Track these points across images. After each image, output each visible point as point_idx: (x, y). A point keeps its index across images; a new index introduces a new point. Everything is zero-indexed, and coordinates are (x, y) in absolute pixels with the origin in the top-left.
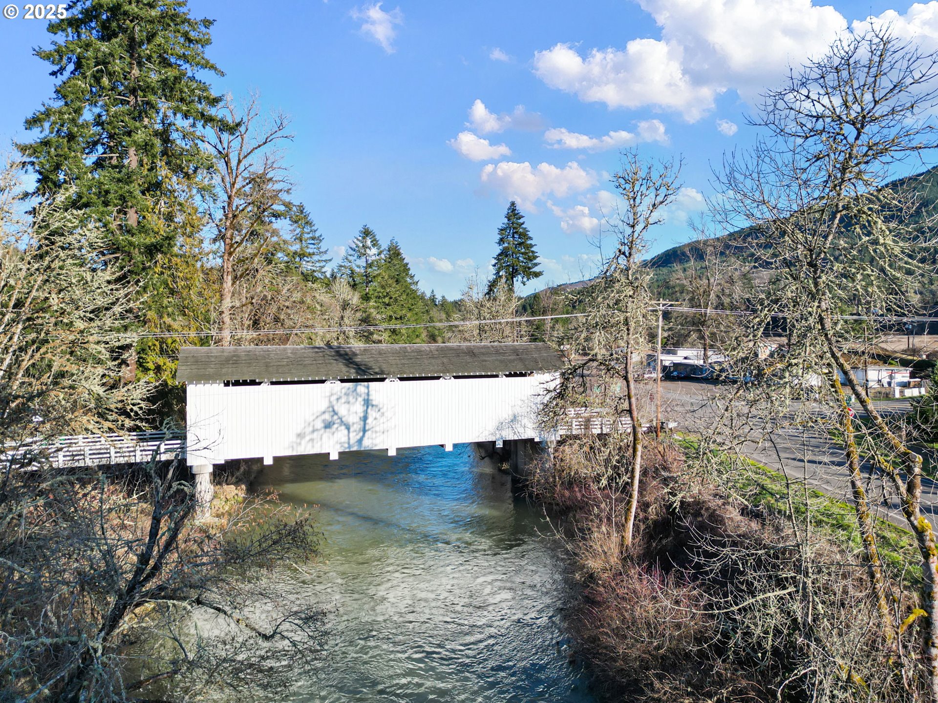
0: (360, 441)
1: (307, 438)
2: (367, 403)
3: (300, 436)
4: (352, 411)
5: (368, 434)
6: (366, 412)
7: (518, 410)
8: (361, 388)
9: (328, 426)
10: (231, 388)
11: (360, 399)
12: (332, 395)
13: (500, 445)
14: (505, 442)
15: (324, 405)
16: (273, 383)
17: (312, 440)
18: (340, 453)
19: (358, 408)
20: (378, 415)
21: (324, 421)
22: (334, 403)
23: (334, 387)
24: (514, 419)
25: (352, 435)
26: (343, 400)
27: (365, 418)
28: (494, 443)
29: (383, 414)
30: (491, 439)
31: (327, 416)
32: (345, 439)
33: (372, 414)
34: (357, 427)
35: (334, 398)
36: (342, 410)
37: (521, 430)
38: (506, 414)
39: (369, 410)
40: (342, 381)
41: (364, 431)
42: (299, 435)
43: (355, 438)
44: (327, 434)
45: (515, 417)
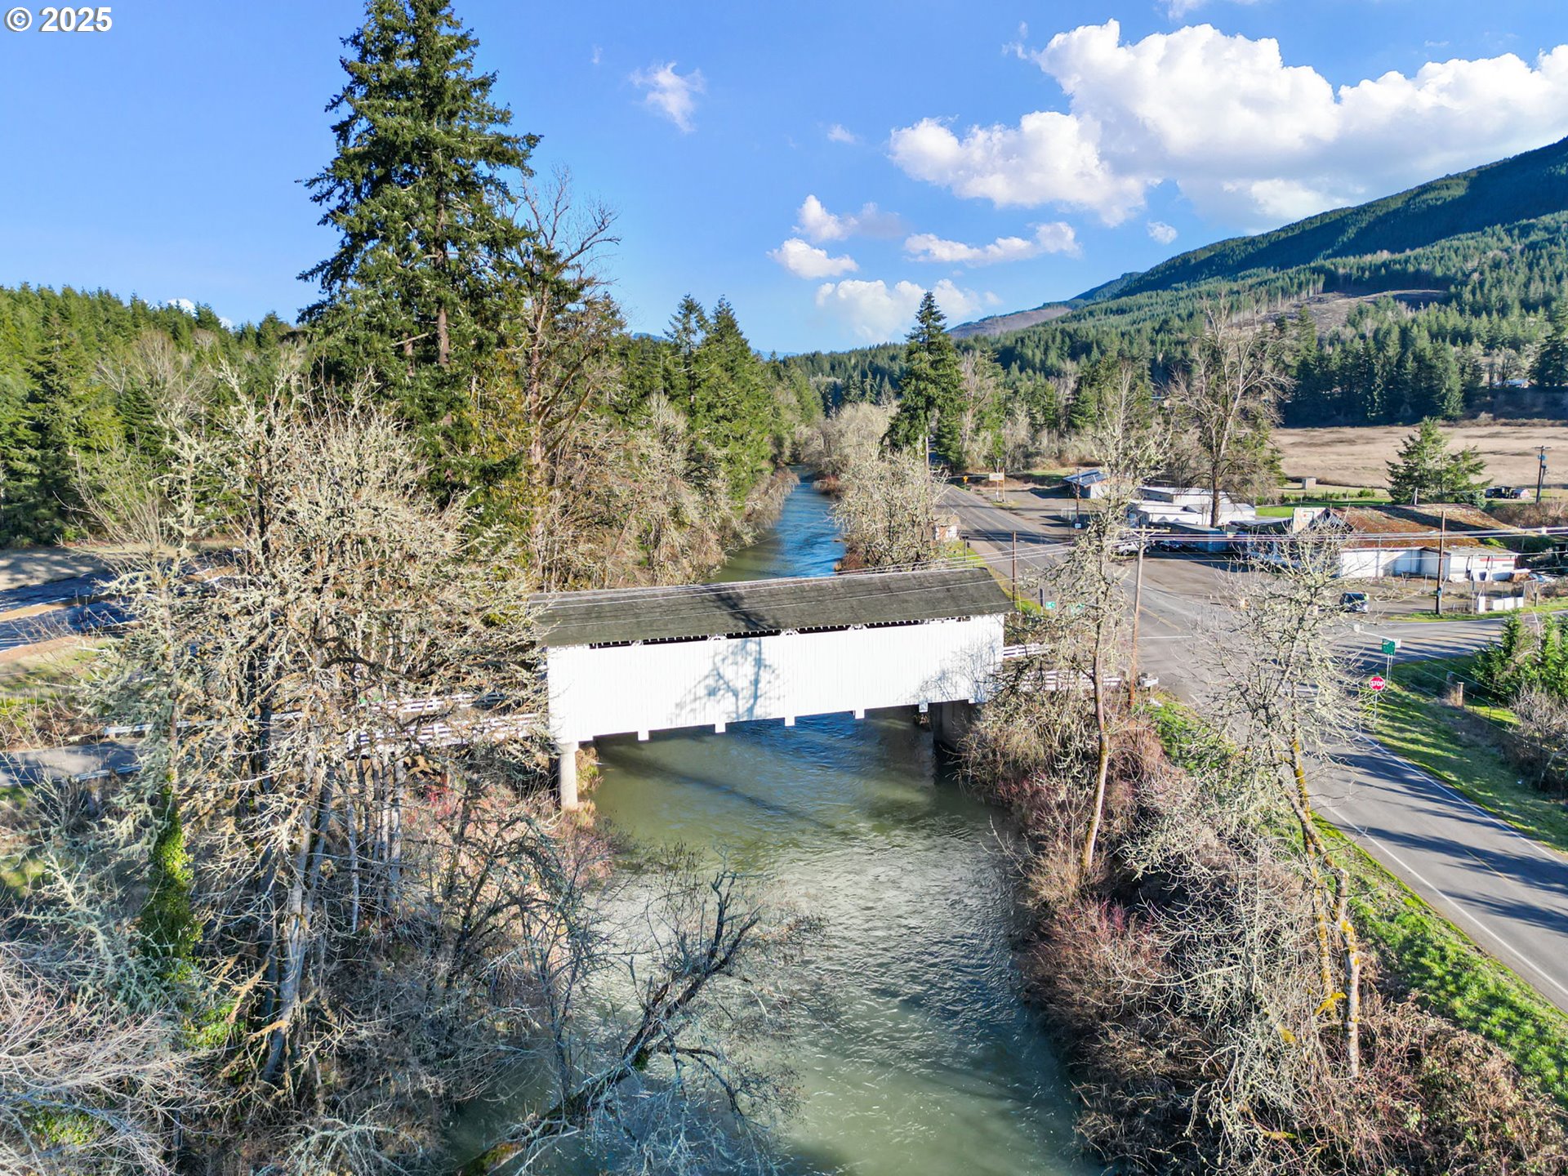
0: (751, 710)
1: (688, 708)
2: (759, 663)
3: (680, 706)
4: (740, 674)
5: (759, 701)
6: (757, 674)
7: (947, 665)
8: (752, 644)
9: (712, 692)
10: (597, 650)
11: (750, 659)
12: (716, 654)
13: (924, 709)
14: (930, 705)
15: (707, 667)
16: (646, 642)
17: (693, 710)
18: (727, 725)
19: (748, 669)
20: (772, 678)
21: (707, 687)
22: (719, 664)
23: (719, 645)
24: (943, 676)
25: (740, 703)
26: (730, 660)
27: (756, 682)
28: (916, 707)
29: (778, 676)
30: (912, 702)
31: (711, 682)
32: (733, 708)
33: (765, 676)
34: (746, 693)
35: (718, 659)
36: (728, 672)
37: (951, 690)
38: (933, 671)
39: (761, 672)
40: (730, 636)
41: (756, 697)
42: (678, 705)
43: (743, 705)
44: (711, 703)
45: (944, 673)
